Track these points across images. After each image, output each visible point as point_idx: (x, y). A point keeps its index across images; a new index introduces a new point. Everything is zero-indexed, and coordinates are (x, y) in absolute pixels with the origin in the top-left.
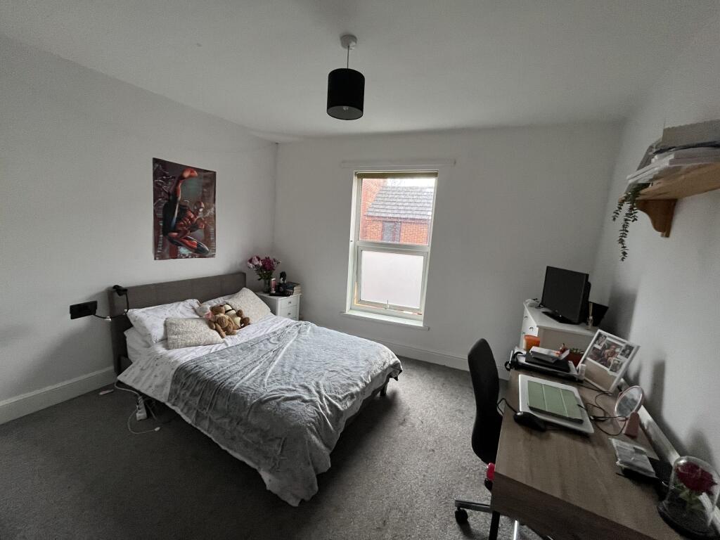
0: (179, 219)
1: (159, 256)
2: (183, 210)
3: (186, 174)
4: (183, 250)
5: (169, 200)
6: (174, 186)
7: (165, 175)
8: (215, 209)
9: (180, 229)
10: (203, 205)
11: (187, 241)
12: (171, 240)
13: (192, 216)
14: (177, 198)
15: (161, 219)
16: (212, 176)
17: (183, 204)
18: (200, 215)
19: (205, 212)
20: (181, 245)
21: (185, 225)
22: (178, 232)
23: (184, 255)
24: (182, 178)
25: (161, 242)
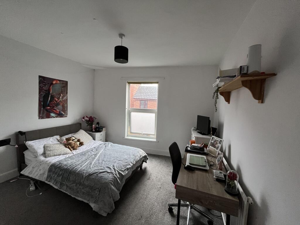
0: (50, 101)
1: (41, 117)
2: (53, 97)
3: (54, 82)
4: (52, 115)
5: (46, 93)
6: (48, 87)
7: (44, 82)
8: (67, 97)
9: (51, 105)
10: (62, 95)
11: (54, 111)
12: (47, 110)
13: (57, 100)
14: (50, 92)
15: (42, 101)
16: (66, 83)
17: (52, 95)
18: (61, 99)
19: (63, 98)
20: (51, 112)
21: (53, 104)
22: (50, 106)
23: (53, 117)
24: (52, 84)
25: (42, 111)
